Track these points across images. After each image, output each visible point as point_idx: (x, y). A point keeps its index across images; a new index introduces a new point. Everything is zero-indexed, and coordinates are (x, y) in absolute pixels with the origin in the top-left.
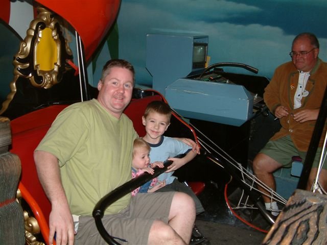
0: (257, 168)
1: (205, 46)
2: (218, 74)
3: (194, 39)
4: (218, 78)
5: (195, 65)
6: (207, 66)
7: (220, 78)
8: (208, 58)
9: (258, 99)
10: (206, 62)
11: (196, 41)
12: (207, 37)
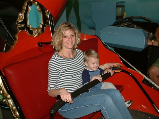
0: (151, 73)
1: (123, 7)
2: (130, 22)
3: (116, 3)
4: (130, 25)
5: (117, 18)
6: (124, 17)
7: (131, 24)
8: (125, 14)
9: (152, 35)
10: (124, 16)
11: (118, 4)
12: (124, 2)
